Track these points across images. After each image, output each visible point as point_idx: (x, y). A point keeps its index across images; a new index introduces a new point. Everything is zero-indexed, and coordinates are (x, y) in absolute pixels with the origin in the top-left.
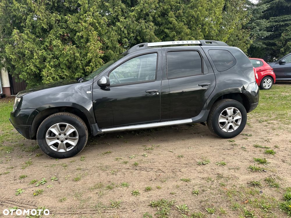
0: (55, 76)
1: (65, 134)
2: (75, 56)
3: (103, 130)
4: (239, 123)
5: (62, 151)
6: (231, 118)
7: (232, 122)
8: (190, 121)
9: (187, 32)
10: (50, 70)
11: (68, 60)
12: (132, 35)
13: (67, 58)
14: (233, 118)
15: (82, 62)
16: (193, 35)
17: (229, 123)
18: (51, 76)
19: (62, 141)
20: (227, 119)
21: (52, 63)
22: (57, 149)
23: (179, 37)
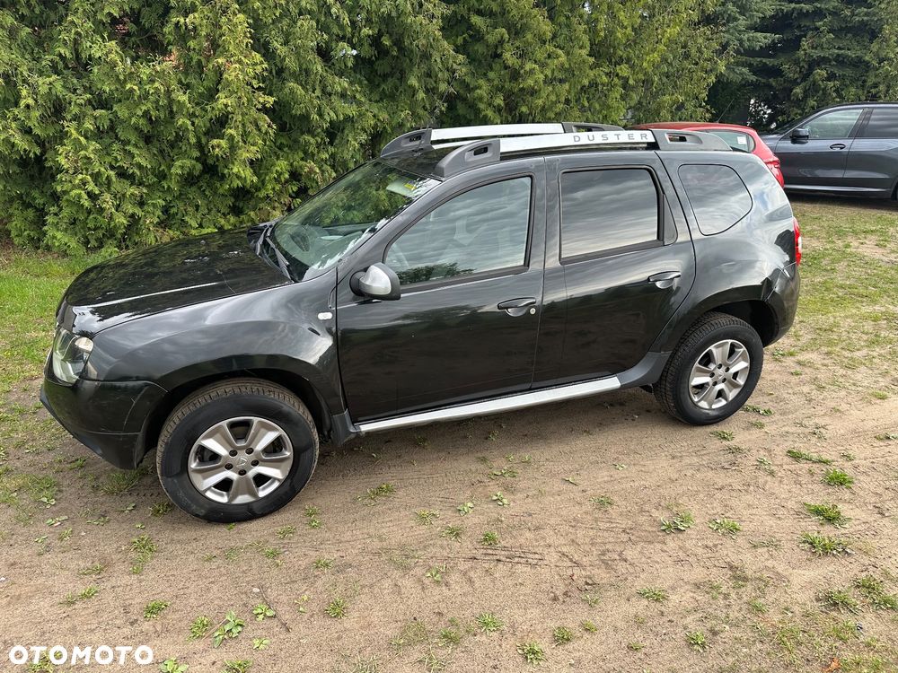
0: (103, 169)
1: (250, 451)
2: (171, 101)
3: (365, 428)
4: (741, 381)
5: (243, 499)
6: (724, 368)
7: (724, 380)
8: (612, 383)
9: (544, 33)
10: (85, 148)
11: (146, 114)
12: (366, 31)
13: (144, 108)
14: (728, 370)
15: (196, 121)
16: (560, 40)
17: (715, 384)
18: (87, 169)
19: (242, 472)
20: (712, 375)
21: (89, 125)
22: (228, 496)
23: (518, 48)
